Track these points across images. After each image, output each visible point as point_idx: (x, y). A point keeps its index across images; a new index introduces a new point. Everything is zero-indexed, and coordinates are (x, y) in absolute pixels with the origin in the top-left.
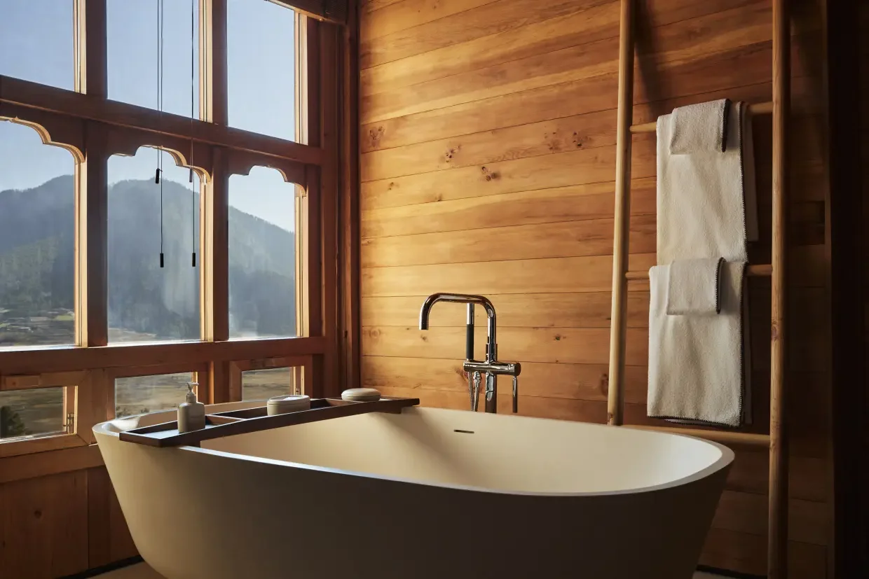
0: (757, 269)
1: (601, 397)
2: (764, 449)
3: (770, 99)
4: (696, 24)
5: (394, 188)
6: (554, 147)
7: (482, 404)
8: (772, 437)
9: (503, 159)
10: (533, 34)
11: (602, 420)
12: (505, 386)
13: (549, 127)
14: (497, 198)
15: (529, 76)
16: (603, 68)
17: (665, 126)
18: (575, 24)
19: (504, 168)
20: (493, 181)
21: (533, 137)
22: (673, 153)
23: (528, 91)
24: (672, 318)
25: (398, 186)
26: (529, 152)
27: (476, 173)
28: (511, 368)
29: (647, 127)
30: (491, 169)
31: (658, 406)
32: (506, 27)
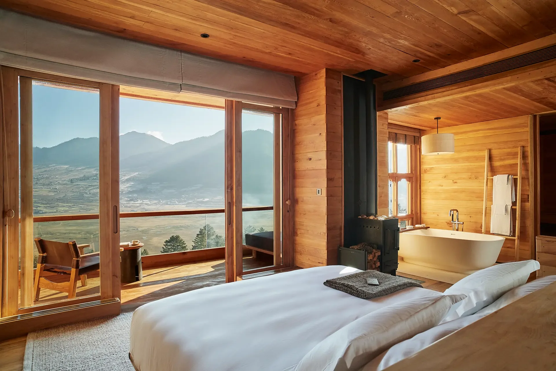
0: (513, 207)
1: (481, 229)
2: (514, 240)
3: (517, 176)
4: (502, 158)
5: (430, 183)
6: (470, 178)
7: (455, 229)
8: (516, 238)
9: (458, 179)
10: (465, 154)
11: (481, 233)
12: (460, 227)
13: (470, 174)
14: (456, 187)
15: (464, 163)
16: (482, 163)
17: (495, 178)
18: (476, 154)
19: (458, 181)
20: (455, 184)
21: (465, 175)
22: (497, 184)
23: (464, 166)
24: (496, 215)
25: (431, 182)
26: (464, 179)
27: (451, 181)
28: (462, 223)
29: (492, 178)
30: (455, 181)
31: (493, 231)
32: (459, 152)
